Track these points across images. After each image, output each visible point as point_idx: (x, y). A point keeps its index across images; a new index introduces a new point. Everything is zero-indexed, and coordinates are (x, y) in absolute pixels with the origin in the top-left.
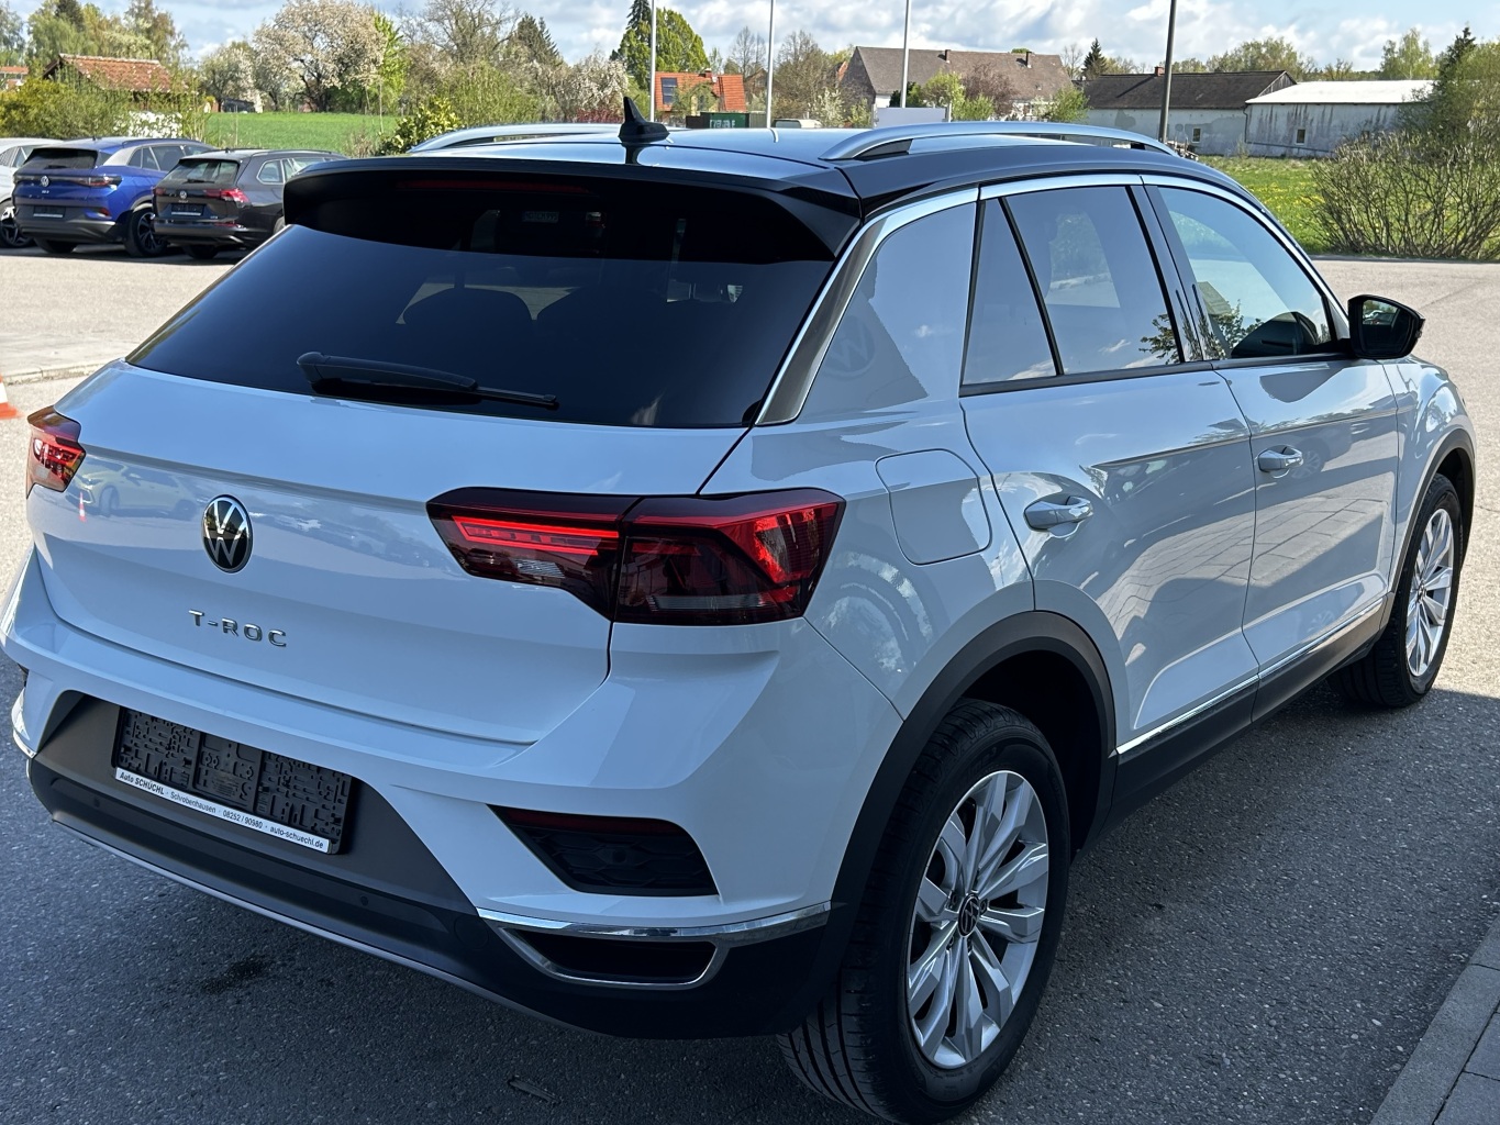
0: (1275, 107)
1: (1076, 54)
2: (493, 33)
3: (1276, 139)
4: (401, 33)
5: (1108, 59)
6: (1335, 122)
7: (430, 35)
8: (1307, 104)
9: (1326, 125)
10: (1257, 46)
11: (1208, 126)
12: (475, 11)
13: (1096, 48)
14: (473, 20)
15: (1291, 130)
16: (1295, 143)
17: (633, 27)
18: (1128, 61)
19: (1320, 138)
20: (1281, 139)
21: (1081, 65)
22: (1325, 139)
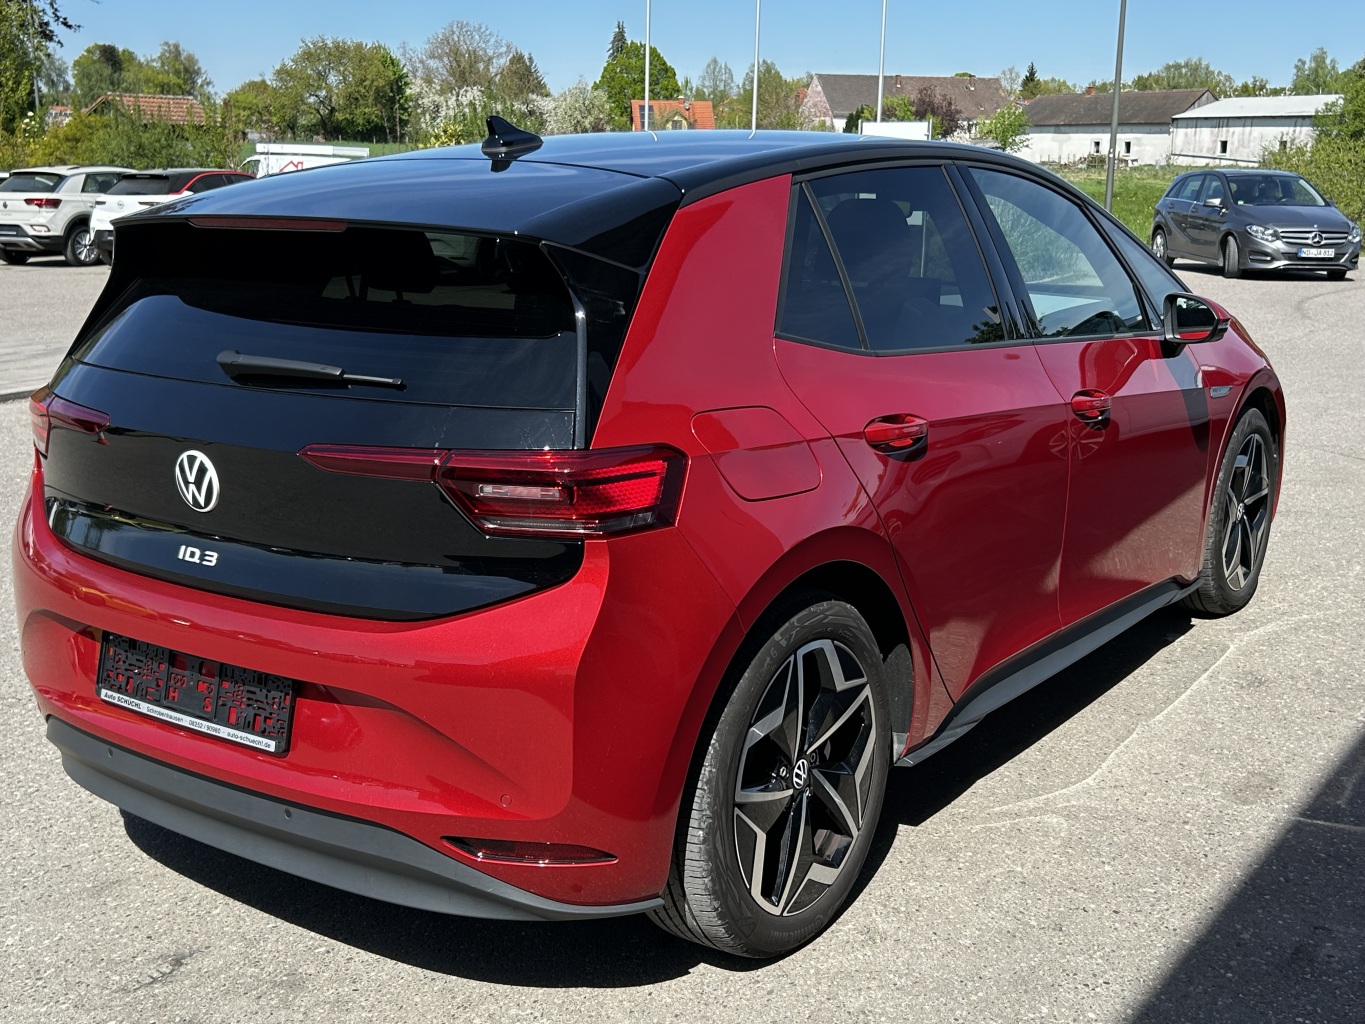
0: (1199, 121)
1: (1013, 75)
3: (1201, 151)
5: (1042, 80)
8: (1228, 119)
9: (1246, 137)
11: (1138, 139)
12: (471, 49)
13: (1032, 73)
14: (470, 55)
15: (1215, 141)
16: (1218, 153)
17: (613, 60)
18: (1061, 81)
19: (1241, 149)
20: (1205, 150)
21: (1018, 87)
22: (1246, 150)
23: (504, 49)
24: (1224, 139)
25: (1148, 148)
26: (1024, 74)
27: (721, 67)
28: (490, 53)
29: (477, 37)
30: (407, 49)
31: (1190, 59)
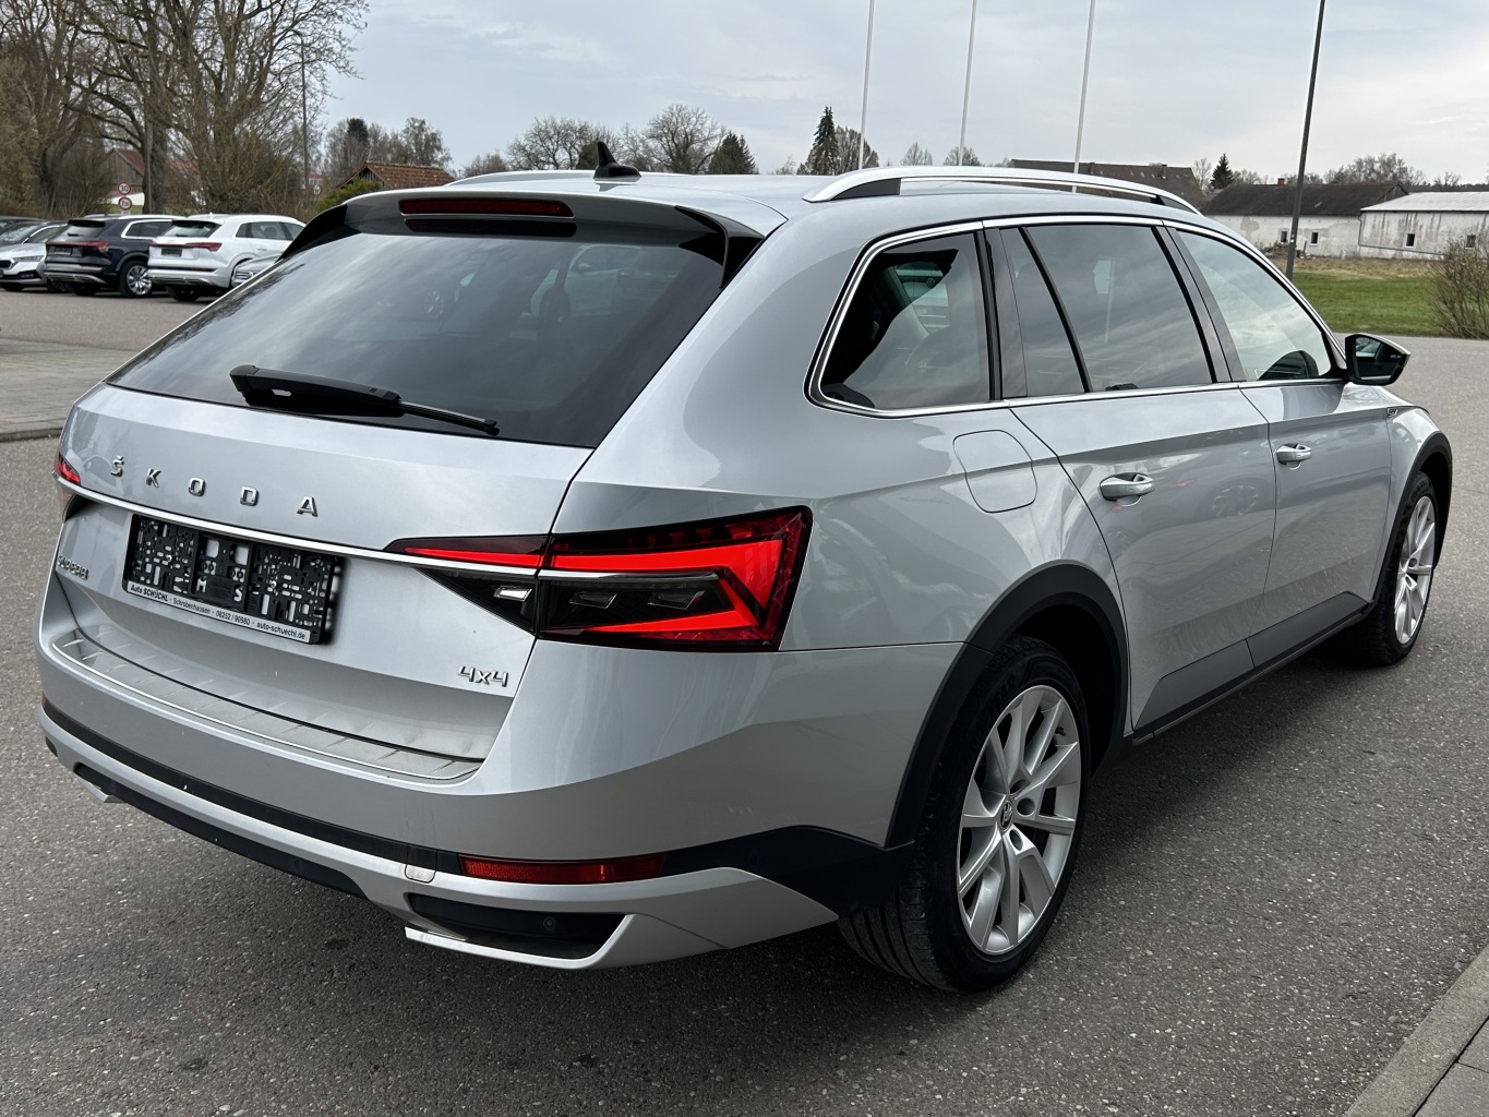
0: (1388, 216)
1: (1206, 166)
2: (702, 150)
3: (1388, 243)
4: (626, 148)
5: (1233, 171)
6: (1442, 229)
7: (651, 150)
8: (1417, 212)
9: (1434, 230)
10: (1371, 162)
11: (1324, 229)
12: (688, 130)
13: (1224, 163)
14: (687, 136)
15: (1402, 235)
16: (1405, 246)
17: (819, 143)
18: (1253, 173)
19: (1428, 242)
20: (1392, 242)
21: (1210, 177)
22: (1434, 244)
23: (719, 131)
24: (1411, 232)
25: (1335, 239)
26: (1215, 164)
27: (921, 153)
28: (706, 134)
29: (694, 119)
30: (630, 129)
31: (1384, 155)
